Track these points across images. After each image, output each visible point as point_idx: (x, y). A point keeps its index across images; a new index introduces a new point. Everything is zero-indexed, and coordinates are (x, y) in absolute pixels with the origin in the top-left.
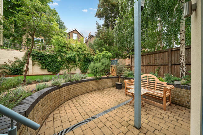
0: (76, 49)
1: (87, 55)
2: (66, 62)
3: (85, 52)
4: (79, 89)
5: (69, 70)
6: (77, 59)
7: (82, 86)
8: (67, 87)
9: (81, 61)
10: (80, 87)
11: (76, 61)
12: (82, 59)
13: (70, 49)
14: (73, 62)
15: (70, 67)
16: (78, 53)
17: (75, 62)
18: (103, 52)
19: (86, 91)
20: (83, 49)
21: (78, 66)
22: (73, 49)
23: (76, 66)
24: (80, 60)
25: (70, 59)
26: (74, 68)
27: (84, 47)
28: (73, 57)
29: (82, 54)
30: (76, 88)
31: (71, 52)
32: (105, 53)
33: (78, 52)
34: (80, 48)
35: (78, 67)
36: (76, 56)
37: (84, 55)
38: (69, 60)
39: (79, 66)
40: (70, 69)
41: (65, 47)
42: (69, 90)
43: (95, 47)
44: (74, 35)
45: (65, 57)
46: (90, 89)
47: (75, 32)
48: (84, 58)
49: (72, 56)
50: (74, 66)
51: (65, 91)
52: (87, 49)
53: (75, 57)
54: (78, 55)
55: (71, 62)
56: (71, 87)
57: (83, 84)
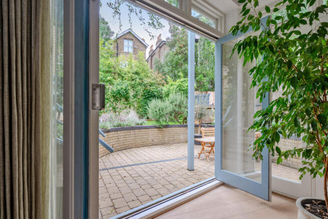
0: (130, 75)
1: (150, 86)
2: (112, 99)
3: (147, 81)
4: (131, 138)
5: (117, 113)
6: (131, 93)
7: (136, 135)
8: (116, 132)
9: (139, 97)
10: (134, 135)
11: (129, 97)
12: (141, 93)
13: (119, 75)
14: (123, 100)
15: (118, 108)
16: (133, 82)
17: (127, 99)
18: (178, 80)
19: (142, 143)
20: (142, 75)
21: (133, 106)
22: (123, 75)
23: (128, 106)
24: (136, 95)
25: (119, 93)
26: (125, 110)
27: (144, 71)
28: (124, 90)
29: (140, 84)
30: (128, 136)
31: (121, 81)
32: (182, 82)
33: (133, 80)
34: (137, 73)
35: (132, 108)
36: (130, 88)
37: (145, 85)
38: (117, 95)
39: (135, 107)
40: (119, 112)
41: (110, 72)
42: (119, 137)
43: (166, 69)
44: (126, 42)
45: (110, 90)
46: (149, 141)
47: (128, 36)
48: (143, 91)
49: (122, 89)
50: (126, 107)
51: (114, 138)
52: (149, 75)
53: (126, 91)
54: (133, 87)
55: (121, 100)
56: (121, 133)
57: (139, 133)
